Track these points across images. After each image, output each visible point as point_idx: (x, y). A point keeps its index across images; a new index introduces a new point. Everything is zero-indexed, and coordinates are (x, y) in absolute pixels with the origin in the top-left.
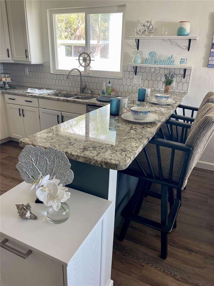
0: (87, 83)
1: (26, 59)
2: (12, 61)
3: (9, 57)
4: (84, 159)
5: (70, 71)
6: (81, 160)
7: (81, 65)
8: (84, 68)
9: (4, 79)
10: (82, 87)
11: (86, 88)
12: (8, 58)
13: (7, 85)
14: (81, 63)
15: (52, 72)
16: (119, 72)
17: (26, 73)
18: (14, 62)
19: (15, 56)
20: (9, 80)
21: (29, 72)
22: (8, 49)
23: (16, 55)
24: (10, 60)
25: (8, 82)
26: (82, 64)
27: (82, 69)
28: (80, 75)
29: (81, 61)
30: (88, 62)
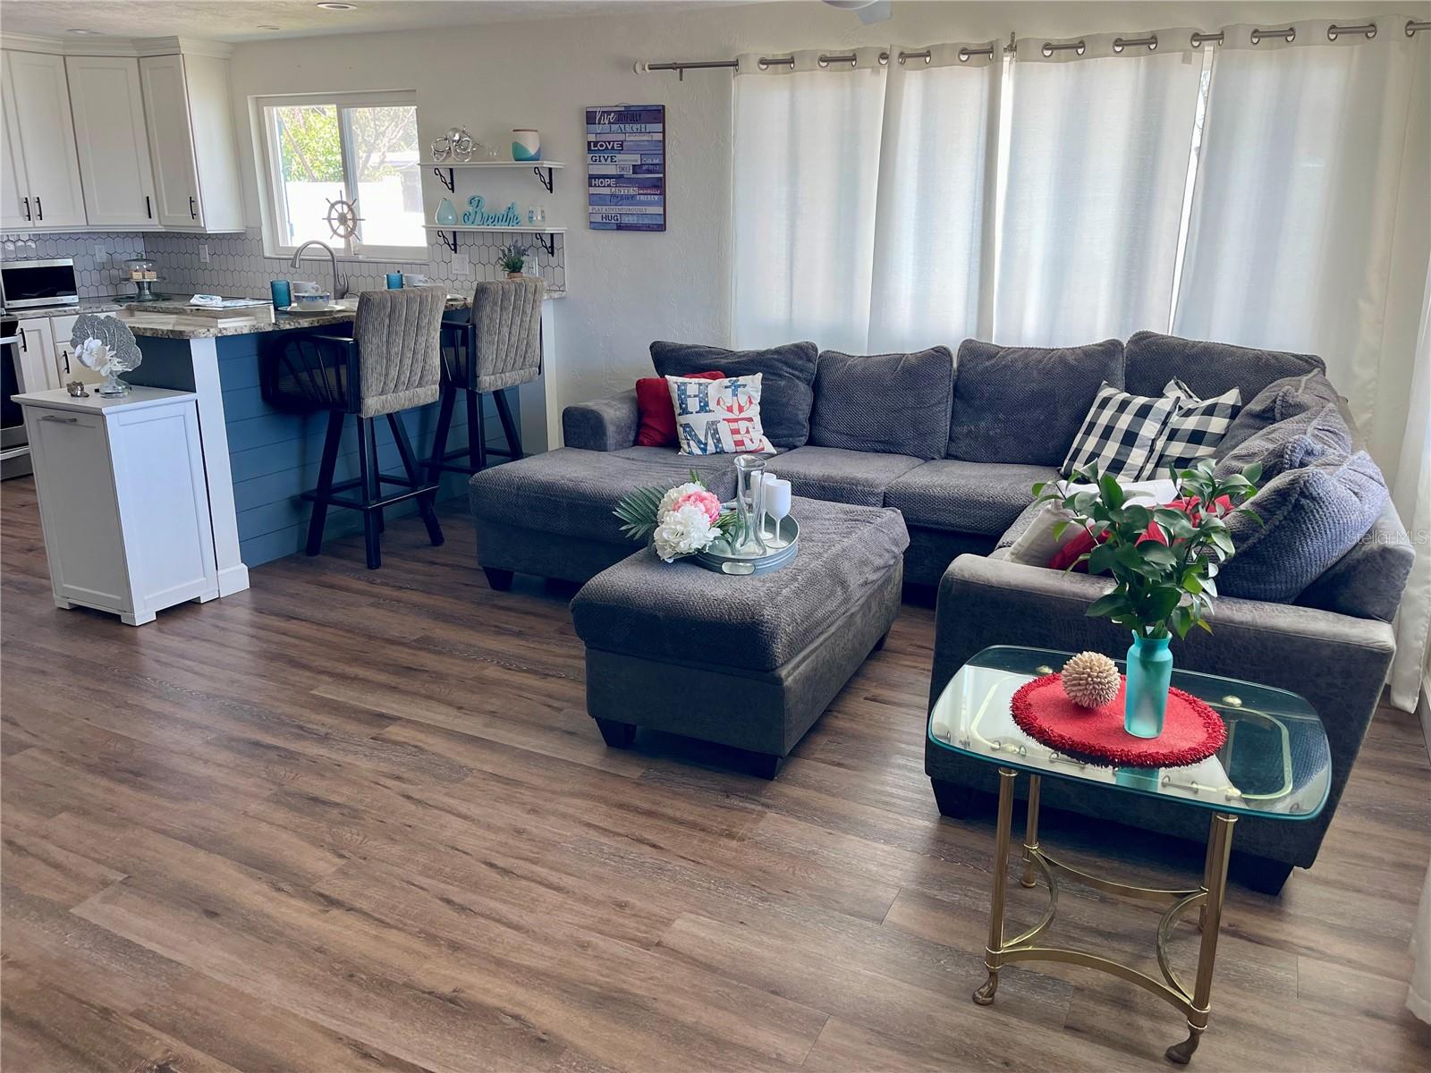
0: (352, 280)
1: (192, 222)
2: (160, 227)
3: (150, 217)
4: (151, 332)
5: (298, 251)
6: (148, 334)
7: (335, 232)
8: (343, 240)
9: (137, 276)
10: (339, 287)
11: (347, 291)
12: (147, 221)
13: (147, 292)
14: (335, 228)
15: (267, 254)
16: (424, 248)
17: (202, 260)
18: (164, 230)
19: (167, 214)
20: (152, 277)
21: (211, 255)
22: (148, 198)
23: (169, 212)
24: (155, 225)
25: (150, 283)
26: (338, 231)
27: (338, 244)
28: (330, 258)
29: (336, 224)
30: (350, 223)
